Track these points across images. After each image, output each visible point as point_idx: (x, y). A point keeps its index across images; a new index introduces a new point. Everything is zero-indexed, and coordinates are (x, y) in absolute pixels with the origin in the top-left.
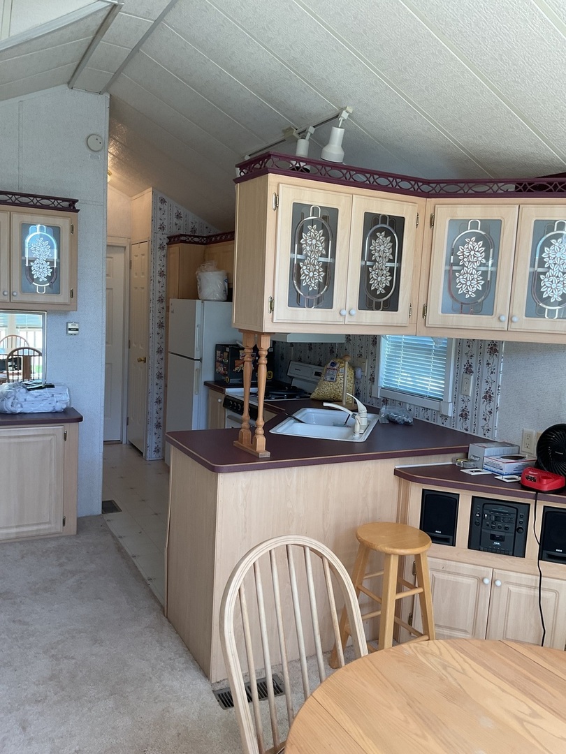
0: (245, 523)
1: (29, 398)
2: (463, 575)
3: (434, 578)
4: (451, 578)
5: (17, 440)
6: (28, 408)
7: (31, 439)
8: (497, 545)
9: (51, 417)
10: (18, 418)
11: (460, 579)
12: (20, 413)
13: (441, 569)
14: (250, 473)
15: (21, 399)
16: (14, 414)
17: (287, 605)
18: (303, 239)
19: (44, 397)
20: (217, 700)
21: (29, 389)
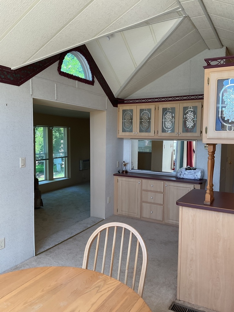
0: (193, 232)
1: (186, 172)
5: (177, 187)
6: (185, 177)
7: (181, 188)
9: (193, 181)
10: (181, 180)
12: (182, 178)
14: (195, 209)
15: (183, 173)
16: (180, 178)
17: (217, 282)
18: (225, 97)
19: (192, 173)
20: (170, 305)
21: (186, 170)
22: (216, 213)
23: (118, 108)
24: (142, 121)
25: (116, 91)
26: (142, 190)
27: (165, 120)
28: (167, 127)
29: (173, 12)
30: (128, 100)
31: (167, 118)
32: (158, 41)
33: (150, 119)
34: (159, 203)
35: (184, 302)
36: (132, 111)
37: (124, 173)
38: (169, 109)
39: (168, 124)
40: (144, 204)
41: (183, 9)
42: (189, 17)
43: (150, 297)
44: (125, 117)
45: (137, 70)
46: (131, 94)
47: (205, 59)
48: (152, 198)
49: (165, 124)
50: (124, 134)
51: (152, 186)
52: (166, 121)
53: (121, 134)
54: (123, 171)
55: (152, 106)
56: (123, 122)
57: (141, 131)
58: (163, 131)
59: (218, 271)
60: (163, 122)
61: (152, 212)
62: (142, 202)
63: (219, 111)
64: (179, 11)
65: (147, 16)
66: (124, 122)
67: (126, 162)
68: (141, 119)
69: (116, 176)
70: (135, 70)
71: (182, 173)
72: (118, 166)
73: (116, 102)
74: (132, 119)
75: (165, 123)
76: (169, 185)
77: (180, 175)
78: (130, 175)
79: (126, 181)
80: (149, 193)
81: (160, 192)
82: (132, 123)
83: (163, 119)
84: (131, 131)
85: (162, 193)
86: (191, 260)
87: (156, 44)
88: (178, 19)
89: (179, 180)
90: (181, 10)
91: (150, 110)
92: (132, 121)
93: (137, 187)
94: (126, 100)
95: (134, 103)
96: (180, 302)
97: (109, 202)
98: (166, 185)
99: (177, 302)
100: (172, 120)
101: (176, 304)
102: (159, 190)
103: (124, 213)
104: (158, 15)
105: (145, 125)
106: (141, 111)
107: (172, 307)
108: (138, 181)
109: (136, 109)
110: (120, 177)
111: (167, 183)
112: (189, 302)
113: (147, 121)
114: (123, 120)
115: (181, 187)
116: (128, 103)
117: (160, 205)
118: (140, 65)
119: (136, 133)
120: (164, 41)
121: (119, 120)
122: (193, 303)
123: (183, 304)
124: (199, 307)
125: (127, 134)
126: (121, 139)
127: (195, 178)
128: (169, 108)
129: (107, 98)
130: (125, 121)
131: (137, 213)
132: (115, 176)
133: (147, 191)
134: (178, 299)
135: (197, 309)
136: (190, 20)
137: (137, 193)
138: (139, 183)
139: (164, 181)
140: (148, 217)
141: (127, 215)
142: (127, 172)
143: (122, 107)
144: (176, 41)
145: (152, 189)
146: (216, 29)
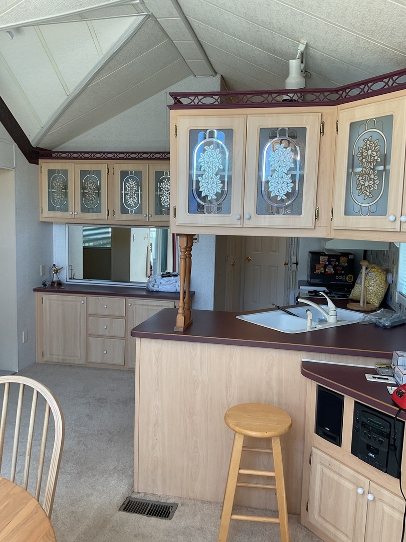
1: (162, 281)
2: (345, 478)
3: (323, 474)
4: (336, 477)
5: (147, 307)
6: (162, 288)
8: (371, 457)
9: (174, 295)
10: (155, 294)
11: (342, 481)
12: (156, 291)
13: (328, 465)
14: (160, 341)
15: (158, 283)
16: (153, 292)
17: (195, 454)
18: (201, 158)
19: (171, 283)
20: (122, 503)
21: (163, 277)
22: (191, 344)
23: (39, 166)
24: (85, 191)
25: (33, 134)
26: (88, 315)
27: (126, 192)
28: (130, 204)
29: (125, 5)
30: (58, 152)
31: (129, 189)
32: (104, 52)
33: (99, 188)
34: (118, 335)
35: (146, 494)
36: (65, 172)
37: (57, 287)
38: (132, 173)
39: (131, 199)
40: (91, 340)
41: (142, 2)
42: (154, 16)
43: (88, 496)
44: (52, 183)
45: (71, 98)
46: (65, 142)
47: (170, 93)
48: (105, 327)
49: (125, 200)
50: (52, 214)
51: (105, 307)
52: (127, 194)
53: (47, 215)
54: (53, 283)
55: (102, 166)
56: (49, 192)
57: (84, 209)
58: (124, 211)
59: (196, 436)
60: (122, 194)
61: (105, 352)
62: (88, 335)
63: (193, 180)
64: (137, 4)
65: (78, 4)
66: (52, 192)
67: (58, 266)
68: (83, 188)
69: (39, 293)
70: (66, 99)
71: (156, 282)
72: (42, 273)
73: (34, 154)
74: (66, 187)
75: (125, 197)
76: (136, 304)
77: (153, 286)
78: (67, 289)
79: (58, 300)
80: (101, 319)
81: (120, 317)
82: (66, 194)
83: (122, 190)
84: (65, 209)
85: (124, 318)
86: (155, 425)
87: (102, 56)
88: (135, 17)
89: (152, 294)
90: (138, 3)
91: (98, 173)
92: (67, 191)
93: (79, 310)
94: (55, 152)
95: (70, 158)
96: (138, 496)
97: (25, 340)
98: (129, 304)
99: (134, 496)
100: (137, 193)
101: (131, 500)
102: (117, 314)
103: (55, 359)
104: (99, 5)
105: (91, 199)
106: (83, 173)
107: (125, 505)
108: (80, 299)
109: (74, 169)
110: (46, 293)
111: (131, 300)
112: (154, 493)
113: (94, 192)
114: (49, 188)
115: (154, 306)
116: (58, 158)
117: (120, 338)
118: (74, 91)
119: (76, 213)
120: (115, 53)
121: (41, 188)
122: (160, 494)
123: (143, 498)
124: (169, 499)
125: (58, 214)
126: (48, 224)
127: (176, 289)
128: (132, 171)
129: (15, 146)
130: (53, 190)
131: (79, 357)
132: (36, 293)
133: (97, 316)
134: (136, 491)
135: (165, 501)
136: (157, 22)
137: (79, 321)
138: (83, 302)
139: (126, 297)
140: (99, 361)
141: (61, 361)
142: (60, 284)
143: (46, 165)
144: (137, 56)
145: (106, 313)
146: (202, 43)
